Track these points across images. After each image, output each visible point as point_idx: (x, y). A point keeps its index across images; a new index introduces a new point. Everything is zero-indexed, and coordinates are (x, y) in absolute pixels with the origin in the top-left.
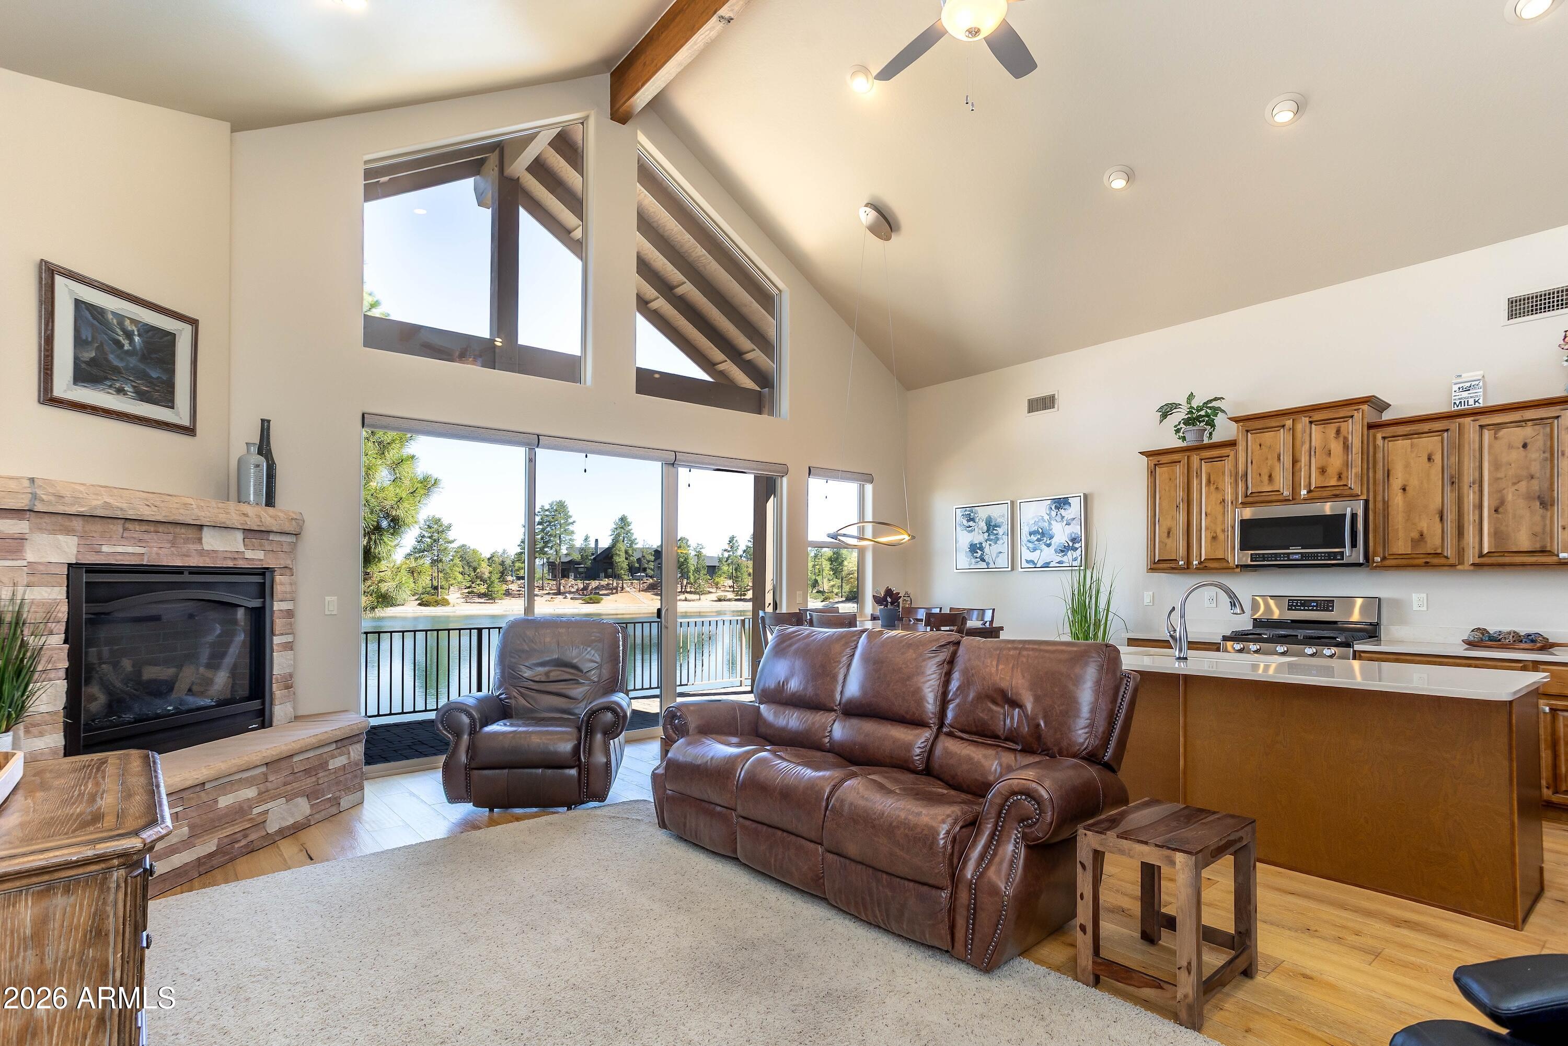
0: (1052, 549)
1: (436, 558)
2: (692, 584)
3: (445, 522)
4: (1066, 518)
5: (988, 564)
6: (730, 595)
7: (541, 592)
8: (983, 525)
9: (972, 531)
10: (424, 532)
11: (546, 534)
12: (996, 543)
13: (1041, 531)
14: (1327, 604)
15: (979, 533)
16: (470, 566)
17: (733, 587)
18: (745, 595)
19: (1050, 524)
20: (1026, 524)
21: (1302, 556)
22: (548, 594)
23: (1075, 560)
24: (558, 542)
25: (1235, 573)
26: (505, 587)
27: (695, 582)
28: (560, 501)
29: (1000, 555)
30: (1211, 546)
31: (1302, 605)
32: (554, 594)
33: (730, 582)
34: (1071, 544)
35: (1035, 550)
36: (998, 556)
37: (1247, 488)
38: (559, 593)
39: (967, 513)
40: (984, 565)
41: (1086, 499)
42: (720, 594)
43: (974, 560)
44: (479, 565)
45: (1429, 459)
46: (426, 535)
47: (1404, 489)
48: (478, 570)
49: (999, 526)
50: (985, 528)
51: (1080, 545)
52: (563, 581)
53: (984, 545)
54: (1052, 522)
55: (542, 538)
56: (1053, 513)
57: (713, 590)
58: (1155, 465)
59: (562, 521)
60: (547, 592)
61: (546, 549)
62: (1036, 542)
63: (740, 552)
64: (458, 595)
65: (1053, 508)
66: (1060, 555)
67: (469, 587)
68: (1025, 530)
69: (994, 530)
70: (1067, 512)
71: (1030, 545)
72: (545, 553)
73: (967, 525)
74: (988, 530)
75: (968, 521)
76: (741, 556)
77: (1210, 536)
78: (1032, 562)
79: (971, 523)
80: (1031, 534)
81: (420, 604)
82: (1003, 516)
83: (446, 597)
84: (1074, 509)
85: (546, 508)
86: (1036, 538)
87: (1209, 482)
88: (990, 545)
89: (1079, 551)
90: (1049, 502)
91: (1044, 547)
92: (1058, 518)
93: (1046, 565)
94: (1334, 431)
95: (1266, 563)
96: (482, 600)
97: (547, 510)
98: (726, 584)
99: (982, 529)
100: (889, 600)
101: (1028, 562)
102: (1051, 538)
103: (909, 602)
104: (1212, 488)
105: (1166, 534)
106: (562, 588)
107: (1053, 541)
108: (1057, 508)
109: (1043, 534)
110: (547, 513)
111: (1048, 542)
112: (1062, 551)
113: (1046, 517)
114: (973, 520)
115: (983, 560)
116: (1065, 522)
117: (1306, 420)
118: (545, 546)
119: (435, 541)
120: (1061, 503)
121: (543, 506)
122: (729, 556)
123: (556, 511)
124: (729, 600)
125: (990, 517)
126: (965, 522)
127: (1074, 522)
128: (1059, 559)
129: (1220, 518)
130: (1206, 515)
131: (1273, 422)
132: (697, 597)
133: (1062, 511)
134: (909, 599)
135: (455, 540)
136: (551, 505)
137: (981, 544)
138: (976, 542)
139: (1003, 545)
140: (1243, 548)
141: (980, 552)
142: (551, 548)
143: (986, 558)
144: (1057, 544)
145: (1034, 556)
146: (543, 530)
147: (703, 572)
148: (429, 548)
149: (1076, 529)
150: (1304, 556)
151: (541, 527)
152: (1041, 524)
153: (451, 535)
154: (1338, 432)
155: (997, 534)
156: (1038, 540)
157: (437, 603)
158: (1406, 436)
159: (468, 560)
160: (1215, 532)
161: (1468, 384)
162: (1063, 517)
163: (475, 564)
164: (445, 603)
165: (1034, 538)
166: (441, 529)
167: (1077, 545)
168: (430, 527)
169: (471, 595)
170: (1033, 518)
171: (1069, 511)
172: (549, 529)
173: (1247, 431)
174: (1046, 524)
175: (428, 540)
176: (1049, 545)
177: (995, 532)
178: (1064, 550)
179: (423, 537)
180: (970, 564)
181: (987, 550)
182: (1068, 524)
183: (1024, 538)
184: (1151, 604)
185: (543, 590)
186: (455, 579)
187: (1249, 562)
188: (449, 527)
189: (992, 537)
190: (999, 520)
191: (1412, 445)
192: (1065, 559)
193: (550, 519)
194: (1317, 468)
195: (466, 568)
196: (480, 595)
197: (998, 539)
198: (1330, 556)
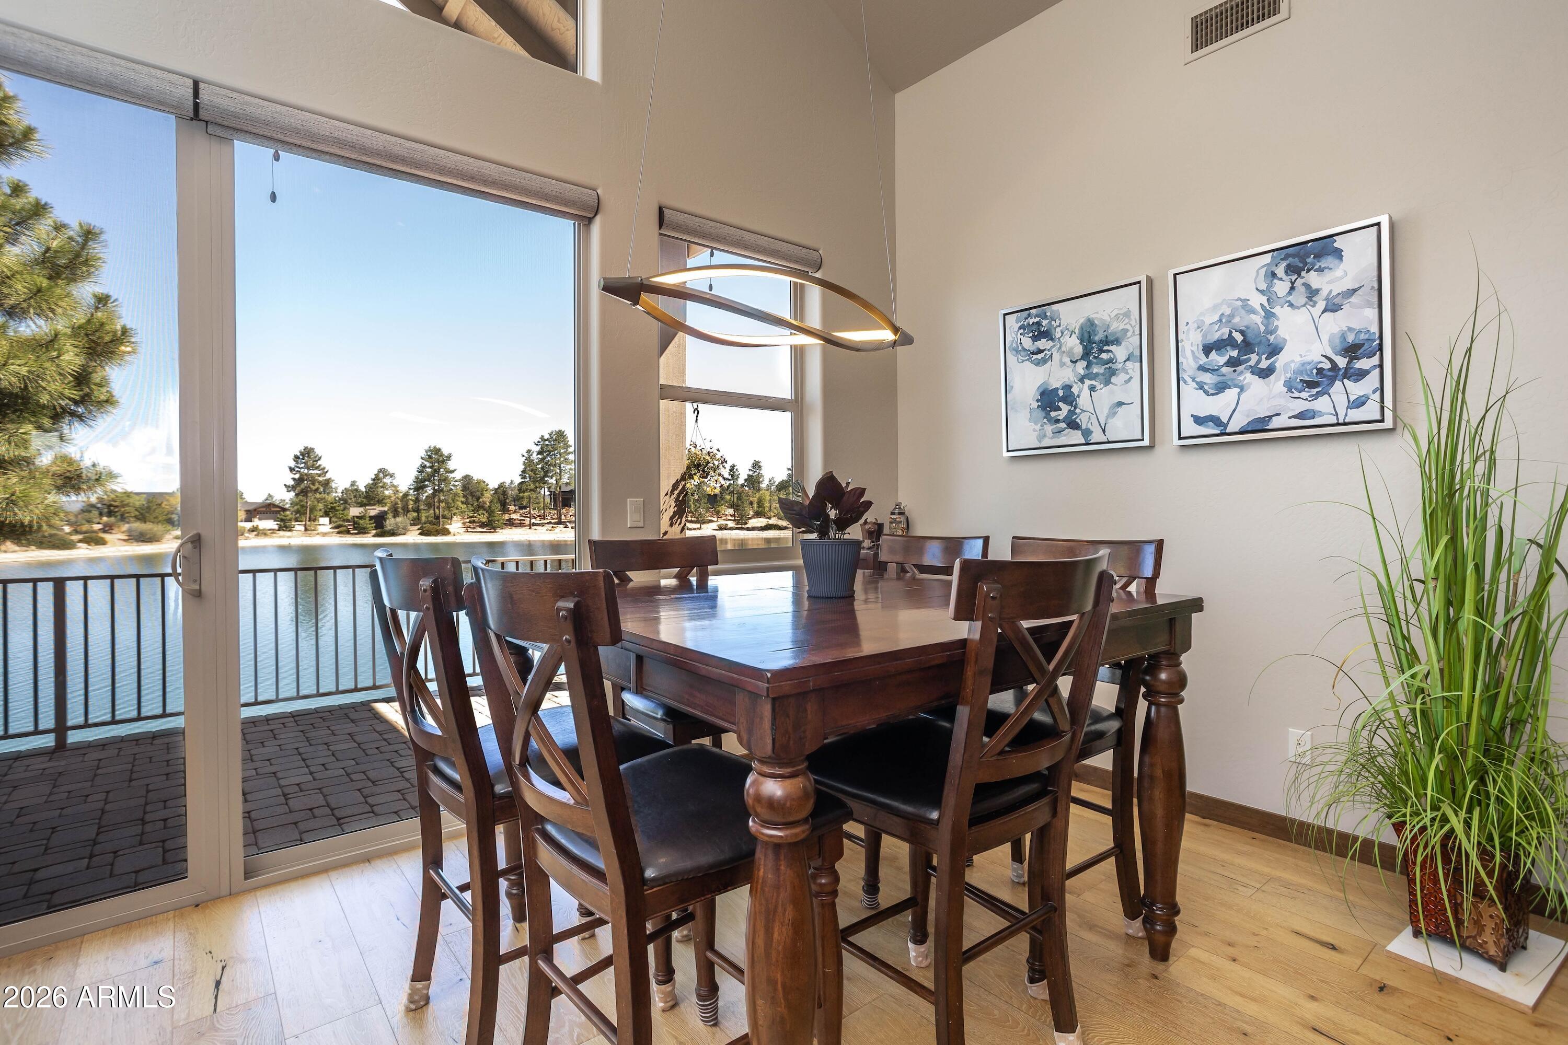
0: (1277, 383)
1: (436, 488)
2: (692, 513)
3: (445, 452)
4: (1324, 293)
5: (1087, 433)
6: (731, 524)
7: (543, 521)
8: (1073, 344)
9: (1044, 361)
10: (426, 463)
11: (546, 463)
12: (1107, 382)
13: (1239, 338)
15: (1063, 364)
16: (473, 496)
17: (735, 517)
18: (746, 523)
19: (1269, 315)
20: (1193, 326)
22: (550, 523)
23: (1360, 403)
24: (558, 471)
26: (506, 517)
27: (696, 511)
28: (560, 431)
29: (1121, 410)
32: (555, 523)
33: (731, 511)
34: (1342, 362)
35: (1221, 388)
36: (1112, 414)
38: (560, 523)
39: (1031, 321)
40: (1076, 437)
42: (722, 522)
43: (1049, 428)
44: (482, 495)
46: (428, 464)
48: (481, 500)
49: (1117, 342)
50: (1079, 350)
51: (1375, 360)
52: (564, 511)
53: (1075, 390)
54: (1277, 310)
55: (542, 468)
56: (1281, 288)
57: (715, 519)
59: (562, 451)
60: (548, 521)
61: (546, 479)
62: (1225, 370)
63: (741, 481)
64: (460, 525)
65: (1280, 271)
66: (1304, 395)
67: (471, 517)
68: (1192, 341)
69: (1101, 351)
70: (1328, 276)
71: (1208, 378)
72: (545, 482)
73: (1033, 348)
74: (1086, 355)
75: (1035, 339)
76: (743, 486)
78: (1215, 420)
79: (1043, 344)
80: (1207, 350)
81: (420, 534)
82: (1127, 314)
83: (447, 526)
84: (1354, 263)
85: (546, 438)
86: (1222, 360)
88: (1092, 389)
89: (1372, 380)
90: (1267, 258)
91: (1247, 377)
92: (1299, 297)
93: (1259, 426)
96: (484, 530)
97: (546, 440)
98: (727, 513)
99: (1070, 353)
100: (833, 514)
101: (1198, 420)
102: (1275, 350)
103: (902, 526)
106: (563, 517)
107: (1281, 361)
108: (1296, 270)
109: (1247, 346)
110: (547, 443)
111: (1264, 364)
112: (1311, 385)
113: (1257, 300)
114: (1047, 335)
115: (1073, 425)
116: (1321, 305)
118: (545, 476)
119: (435, 470)
120: (1308, 256)
121: (543, 436)
122: (730, 485)
123: (556, 440)
124: (731, 529)
125: (1090, 323)
126: (1027, 343)
127: (1356, 298)
128: (1300, 406)
132: (698, 526)
133: (1313, 279)
134: (902, 518)
135: (455, 470)
136: (550, 434)
137: (1068, 387)
138: (1055, 384)
139: (1127, 384)
141: (1065, 408)
142: (552, 478)
143: (1083, 419)
144: (1293, 366)
145: (1220, 405)
146: (543, 460)
147: (704, 500)
148: (430, 478)
149: (1361, 317)
151: (540, 456)
152: (1241, 320)
153: (451, 465)
155: (1110, 361)
156: (1233, 363)
157: (437, 533)
159: (472, 489)
162: (1312, 294)
163: (478, 494)
164: (446, 532)
165: (1218, 359)
166: (441, 459)
167: (1363, 363)
168: (430, 457)
169: (472, 525)
170: (1215, 307)
171: (1338, 273)
172: (549, 458)
174: (1257, 319)
175: (429, 470)
176: (1265, 373)
177: (1104, 356)
178: (1316, 379)
179: (425, 467)
180: (1042, 437)
181: (1084, 401)
182: (1332, 307)
183: (1189, 363)
185: (544, 519)
186: (457, 509)
188: (449, 457)
189: (1096, 370)
190: (1116, 327)
192: (1322, 404)
193: (550, 448)
195: (470, 498)
196: (483, 525)
197: (1112, 372)
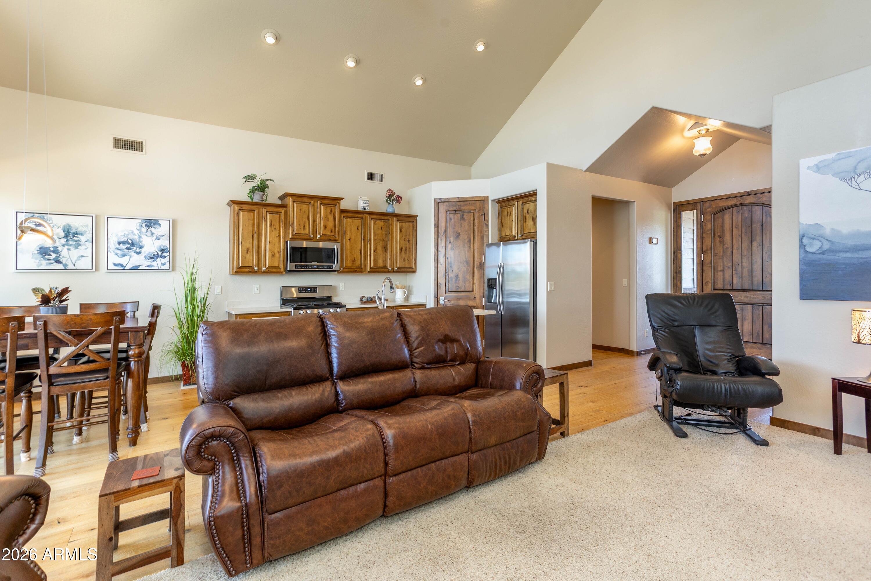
0: (142, 256)
4: (156, 234)
5: (65, 265)
8: (59, 231)
12: (76, 248)
13: (130, 242)
14: (314, 289)
15: (53, 239)
19: (140, 237)
20: (113, 236)
21: (317, 267)
23: (164, 264)
25: (283, 275)
29: (83, 258)
30: (272, 259)
31: (305, 290)
34: (160, 253)
35: (124, 255)
36: (78, 259)
37: (293, 231)
40: (60, 266)
41: (174, 224)
43: (44, 262)
45: (357, 229)
47: (350, 240)
49: (82, 234)
50: (62, 234)
51: (168, 254)
53: (59, 249)
54: (142, 236)
56: (144, 230)
58: (239, 210)
62: (125, 250)
65: (144, 225)
66: (150, 260)
68: (113, 240)
69: (74, 236)
70: (157, 230)
71: (119, 252)
74: (66, 237)
77: (271, 254)
78: (122, 265)
80: (119, 243)
82: (87, 226)
84: (164, 228)
86: (124, 247)
87: (271, 225)
88: (69, 249)
89: (167, 259)
90: (140, 221)
91: (133, 254)
92: (149, 234)
93: (135, 268)
94: (330, 210)
95: (302, 269)
99: (57, 235)
101: (115, 265)
102: (141, 247)
104: (273, 228)
105: (246, 251)
107: (143, 250)
108: (148, 226)
109: (133, 244)
111: (138, 250)
112: (152, 258)
113: (136, 232)
115: (58, 262)
116: (155, 237)
117: (319, 202)
120: (151, 223)
125: (69, 225)
127: (163, 237)
128: (148, 263)
129: (277, 245)
130: (269, 242)
131: (306, 200)
133: (153, 229)
137: (56, 248)
138: (48, 245)
139: (86, 250)
140: (292, 261)
141: (54, 255)
143: (63, 260)
144: (147, 252)
145: (123, 261)
149: (165, 243)
150: (318, 267)
152: (131, 237)
154: (331, 211)
155: (78, 241)
156: (128, 249)
158: (351, 217)
160: (274, 252)
161: (365, 201)
162: (152, 234)
165: (122, 246)
167: (165, 254)
170: (122, 232)
171: (159, 230)
173: (294, 202)
174: (136, 237)
176: (138, 253)
177: (75, 238)
178: (153, 257)
180: (41, 265)
181: (64, 253)
182: (158, 239)
183: (112, 247)
184: (220, 293)
187: (295, 269)
189: (71, 243)
190: (80, 229)
191: (353, 222)
192: (154, 263)
194: (323, 226)
197: (79, 245)
198: (329, 267)
